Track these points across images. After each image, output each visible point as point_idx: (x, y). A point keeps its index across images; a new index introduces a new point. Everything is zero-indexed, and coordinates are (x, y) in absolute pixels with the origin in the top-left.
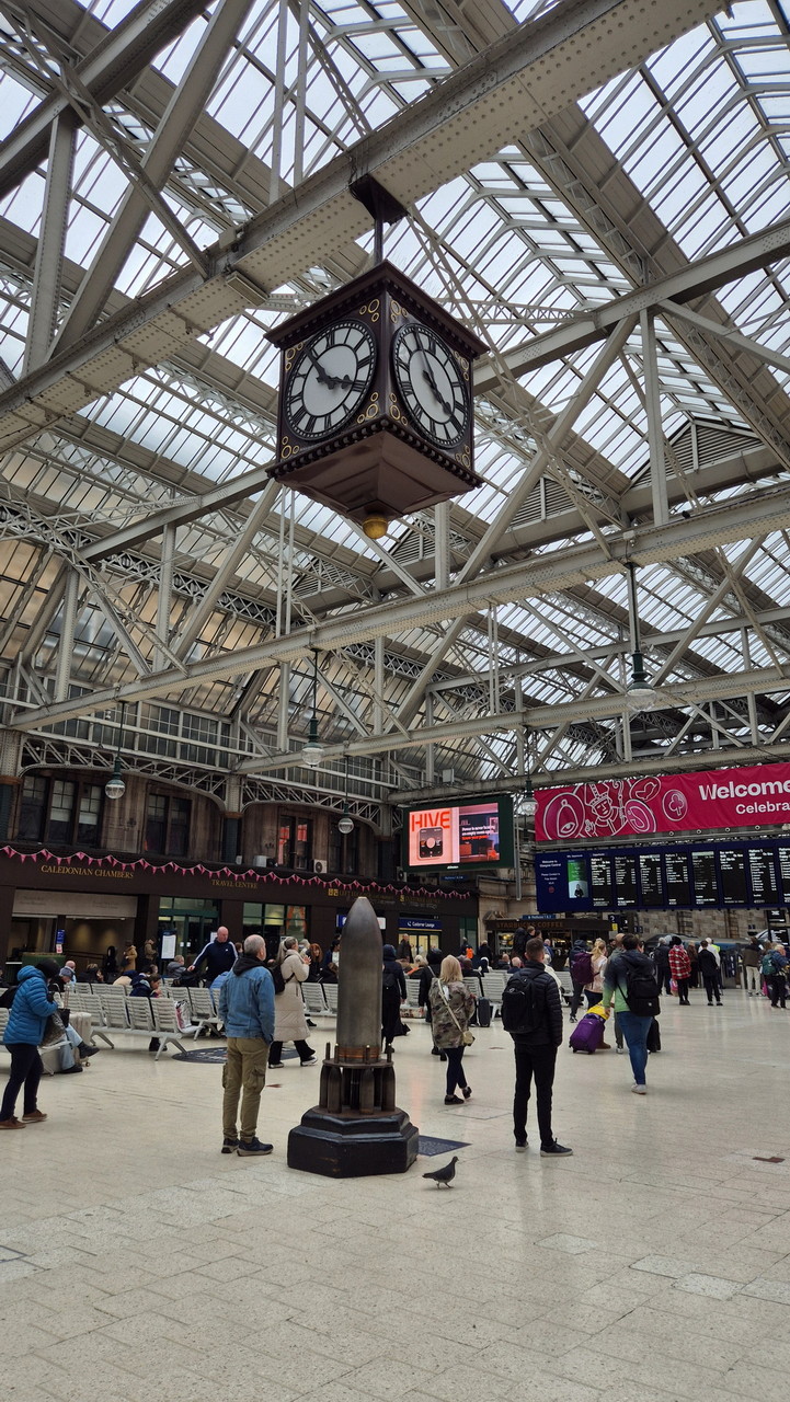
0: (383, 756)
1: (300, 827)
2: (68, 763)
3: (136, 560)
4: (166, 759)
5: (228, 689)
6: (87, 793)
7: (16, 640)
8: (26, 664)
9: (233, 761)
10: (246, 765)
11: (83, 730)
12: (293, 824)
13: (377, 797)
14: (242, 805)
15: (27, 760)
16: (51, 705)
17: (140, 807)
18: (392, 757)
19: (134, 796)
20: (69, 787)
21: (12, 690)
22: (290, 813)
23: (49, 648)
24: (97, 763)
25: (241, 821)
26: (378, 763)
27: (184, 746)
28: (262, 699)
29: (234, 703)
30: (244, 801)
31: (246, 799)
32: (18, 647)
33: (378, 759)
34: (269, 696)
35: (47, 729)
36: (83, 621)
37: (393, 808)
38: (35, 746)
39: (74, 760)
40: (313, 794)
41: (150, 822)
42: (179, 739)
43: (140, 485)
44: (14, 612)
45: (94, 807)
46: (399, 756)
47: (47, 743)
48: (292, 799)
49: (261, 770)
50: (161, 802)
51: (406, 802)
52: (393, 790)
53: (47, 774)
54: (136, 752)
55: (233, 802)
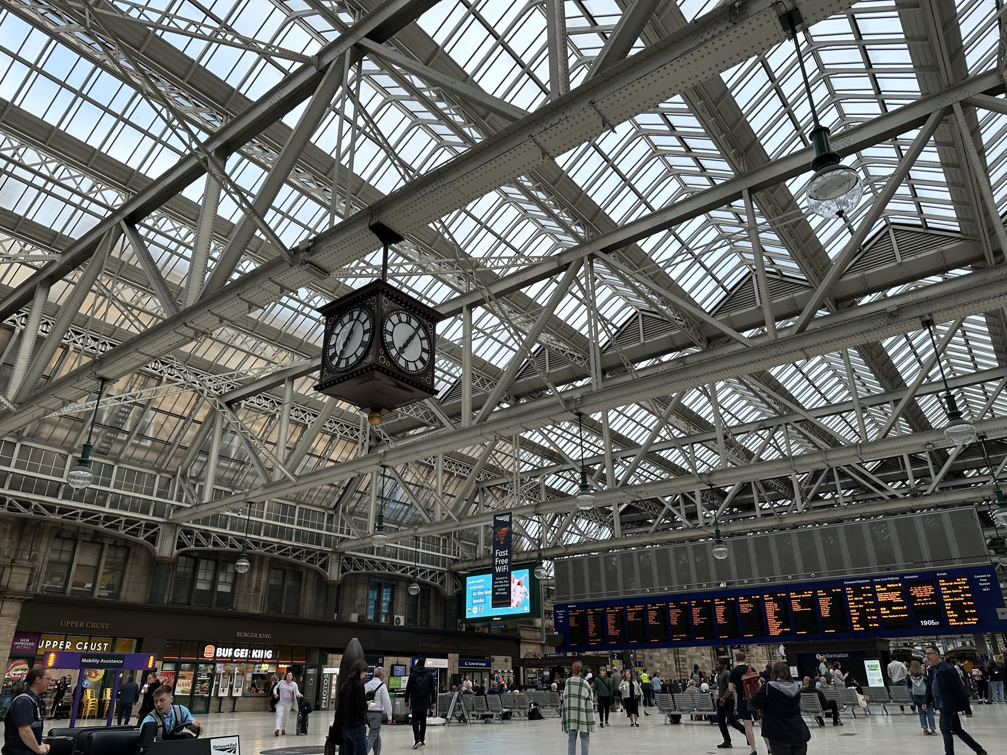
0: (448, 535)
1: (385, 590)
2: (211, 547)
3: (267, 399)
4: (284, 542)
5: (333, 489)
6: (224, 568)
7: (177, 457)
8: (183, 476)
9: (335, 542)
10: (344, 545)
11: (223, 522)
12: (379, 589)
13: (444, 566)
14: (341, 575)
15: (181, 545)
16: (199, 505)
17: (264, 578)
18: (455, 536)
19: (260, 569)
20: (211, 564)
21: (173, 495)
22: (377, 580)
23: (201, 462)
24: (232, 546)
25: (339, 587)
26: (445, 540)
27: (298, 531)
28: (358, 496)
29: (337, 499)
30: (342, 572)
31: (344, 570)
32: (178, 462)
33: (445, 537)
34: (363, 494)
35: (195, 522)
36: (227, 442)
37: (455, 574)
38: (186, 534)
39: (215, 544)
40: (395, 565)
41: (271, 589)
42: (295, 526)
43: (270, 351)
44: (176, 438)
45: (229, 579)
46: (461, 535)
47: (196, 532)
48: (378, 569)
49: (356, 548)
50: (280, 573)
51: (465, 570)
52: (455, 561)
53: (195, 555)
54: (262, 538)
55: (333, 573)
